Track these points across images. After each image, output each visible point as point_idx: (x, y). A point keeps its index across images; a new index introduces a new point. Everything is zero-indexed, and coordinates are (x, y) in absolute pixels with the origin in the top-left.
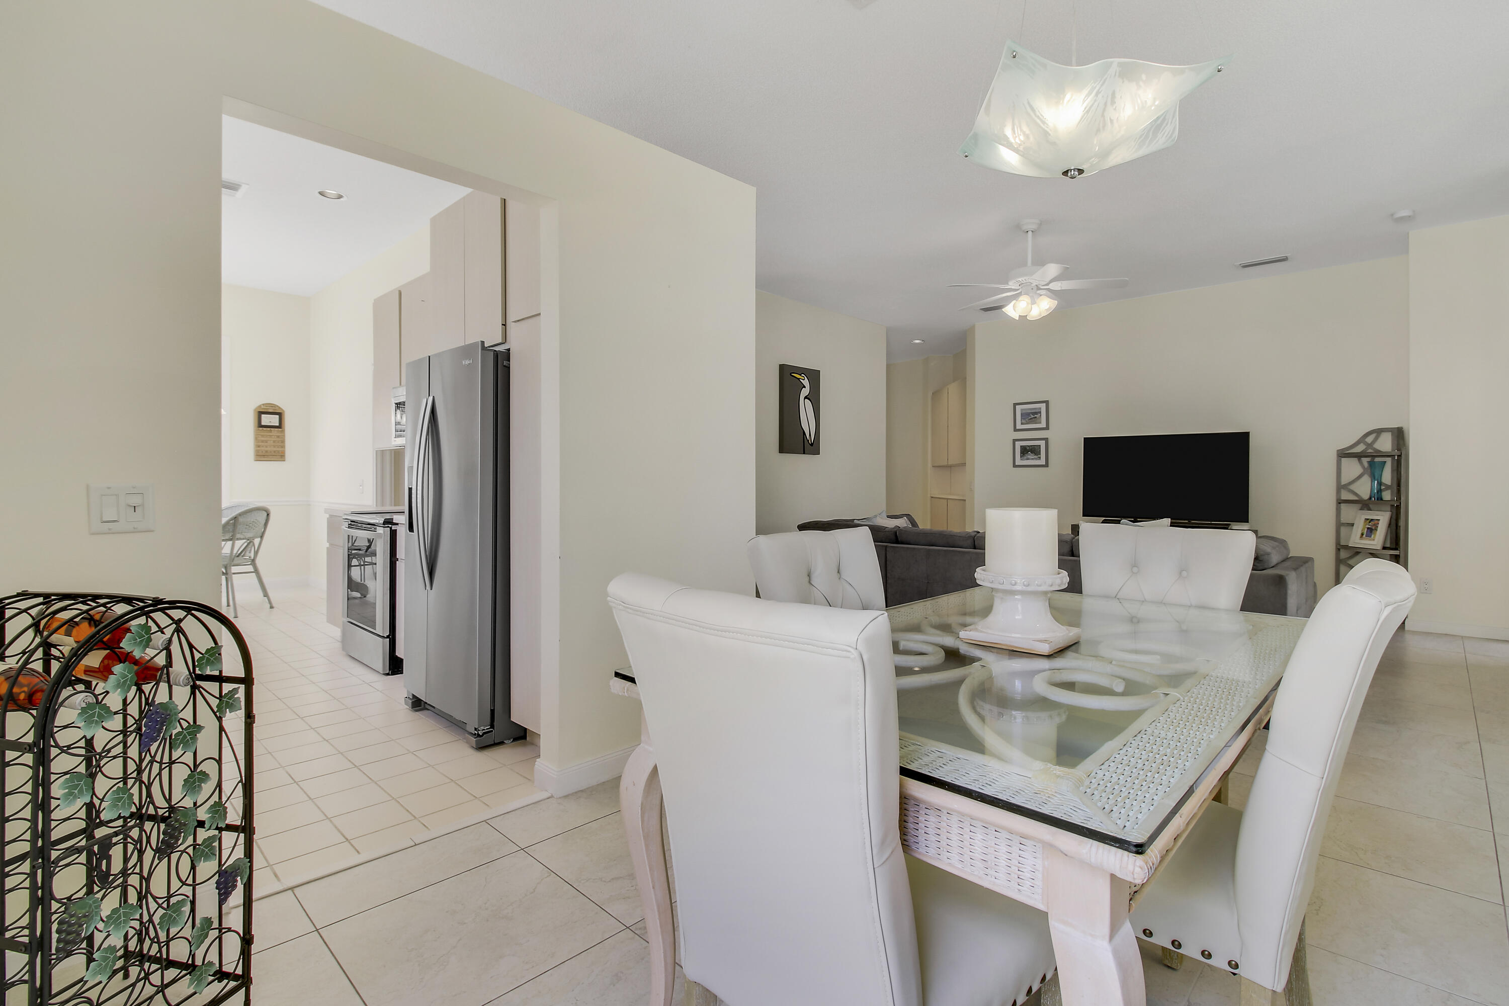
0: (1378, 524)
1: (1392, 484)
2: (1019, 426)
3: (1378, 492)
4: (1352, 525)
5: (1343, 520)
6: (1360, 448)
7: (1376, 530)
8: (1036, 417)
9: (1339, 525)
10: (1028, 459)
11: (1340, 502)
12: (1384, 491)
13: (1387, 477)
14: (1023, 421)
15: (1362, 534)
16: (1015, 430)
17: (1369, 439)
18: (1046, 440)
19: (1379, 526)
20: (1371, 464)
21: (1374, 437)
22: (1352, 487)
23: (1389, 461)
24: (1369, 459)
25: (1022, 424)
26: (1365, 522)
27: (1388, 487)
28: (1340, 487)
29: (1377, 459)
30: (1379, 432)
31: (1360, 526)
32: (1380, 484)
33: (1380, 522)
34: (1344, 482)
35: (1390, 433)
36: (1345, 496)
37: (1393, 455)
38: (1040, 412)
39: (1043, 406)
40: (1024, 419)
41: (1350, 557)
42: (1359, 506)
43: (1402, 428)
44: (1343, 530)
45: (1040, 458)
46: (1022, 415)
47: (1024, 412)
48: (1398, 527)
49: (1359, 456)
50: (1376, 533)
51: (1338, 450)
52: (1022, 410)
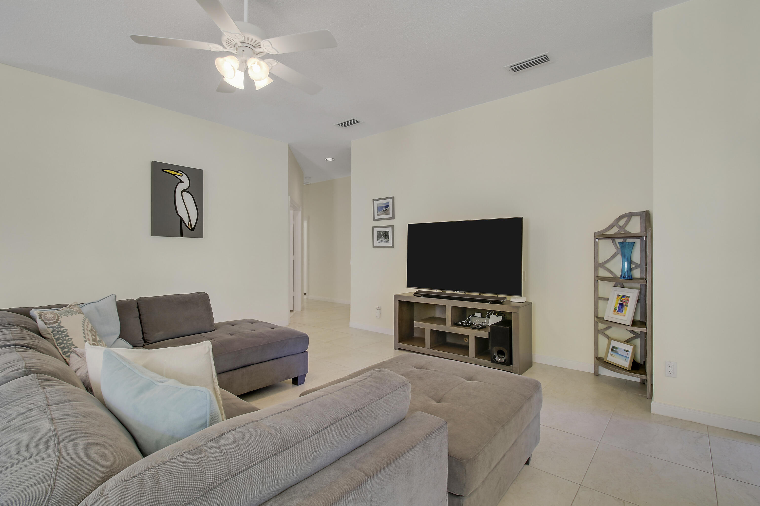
0: (628, 300)
1: (641, 263)
2: (376, 217)
3: (628, 271)
4: (607, 299)
5: (601, 295)
6: (614, 231)
7: (627, 306)
8: (386, 210)
9: (597, 299)
10: (382, 242)
11: (598, 279)
12: (634, 269)
13: (637, 257)
14: (379, 213)
15: (615, 309)
16: (374, 220)
17: (622, 223)
18: (393, 227)
19: (629, 302)
20: (623, 245)
21: (626, 220)
22: (607, 265)
23: (638, 242)
24: (621, 241)
25: (378, 215)
26: (618, 298)
27: (638, 266)
28: (598, 266)
29: (629, 241)
30: (630, 216)
31: (614, 302)
32: (630, 262)
33: (630, 299)
34: (601, 261)
35: (639, 217)
36: (603, 273)
37: (641, 237)
38: (389, 206)
39: (390, 201)
40: (380, 211)
41: (606, 328)
42: (613, 283)
43: (649, 211)
44: (601, 303)
45: (389, 241)
46: (378, 208)
47: (379, 206)
48: (646, 304)
49: (613, 238)
50: (626, 309)
51: (595, 233)
52: (378, 204)
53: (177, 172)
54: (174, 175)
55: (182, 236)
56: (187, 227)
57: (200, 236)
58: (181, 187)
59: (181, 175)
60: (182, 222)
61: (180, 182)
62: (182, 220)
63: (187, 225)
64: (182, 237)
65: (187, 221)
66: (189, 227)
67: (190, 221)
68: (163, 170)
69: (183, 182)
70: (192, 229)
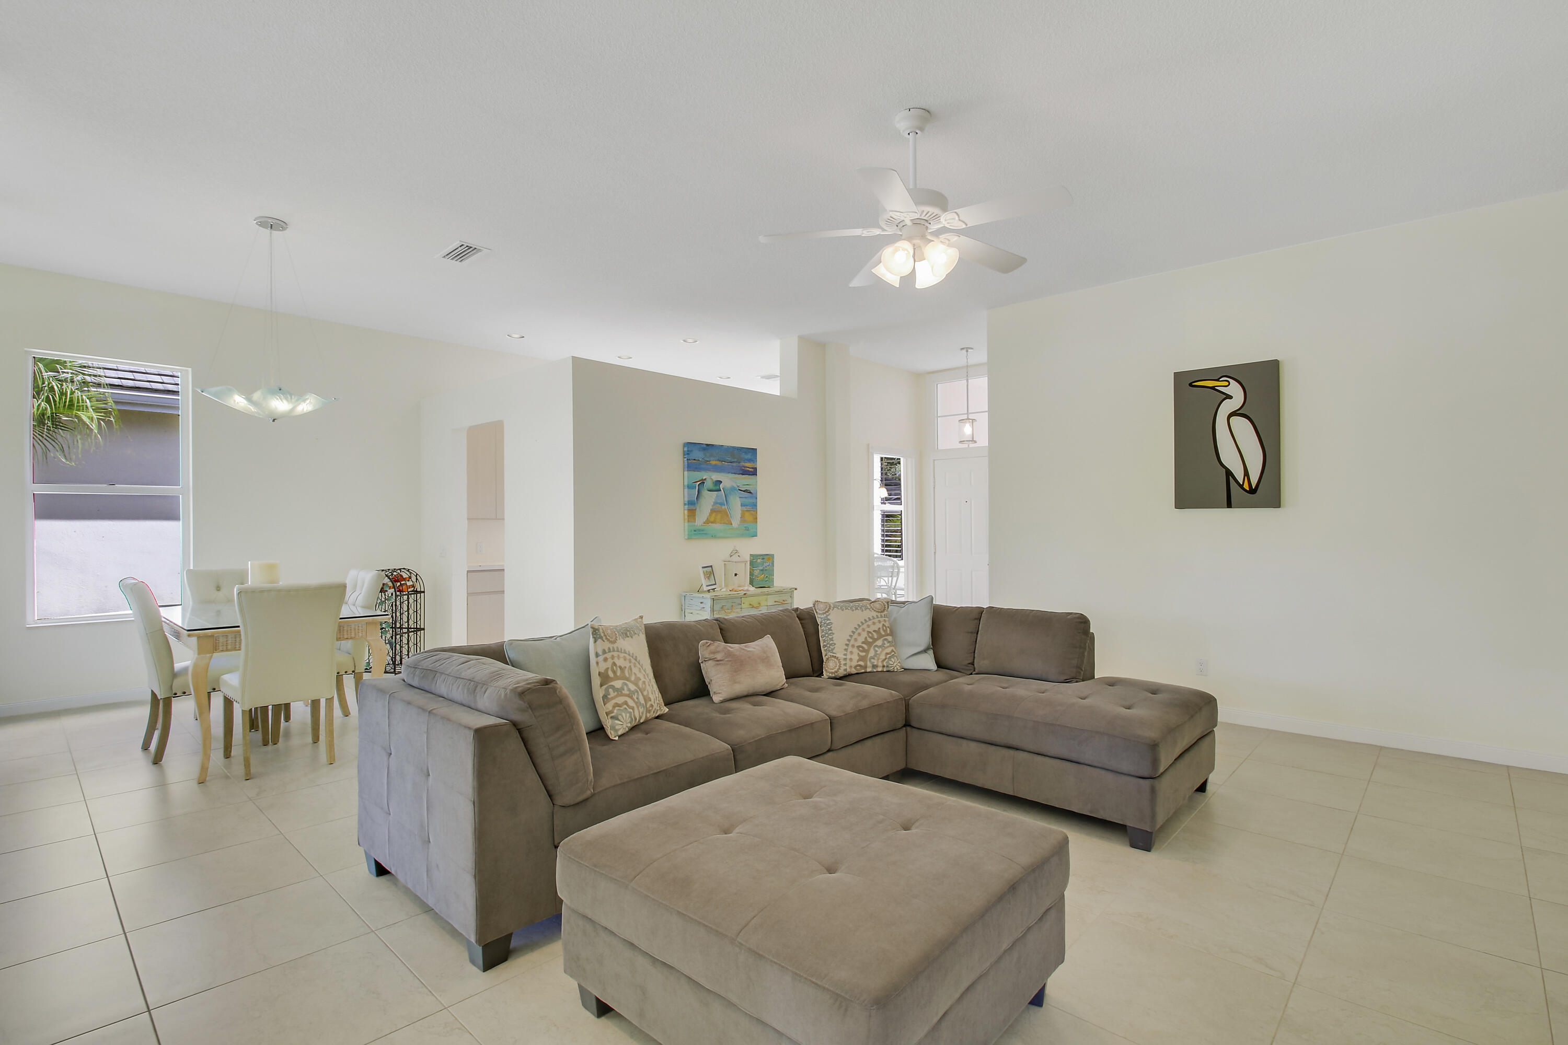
53: (1218, 380)
54: (1213, 388)
55: (1229, 505)
56: (1241, 486)
57: (1275, 501)
58: (1227, 408)
59: (1227, 384)
60: (1230, 477)
61: (1224, 399)
62: (1229, 473)
63: (1241, 484)
64: (1231, 508)
65: (1239, 475)
66: (1244, 487)
67: (1246, 473)
68: (1191, 385)
69: (1230, 397)
70: (1252, 491)
